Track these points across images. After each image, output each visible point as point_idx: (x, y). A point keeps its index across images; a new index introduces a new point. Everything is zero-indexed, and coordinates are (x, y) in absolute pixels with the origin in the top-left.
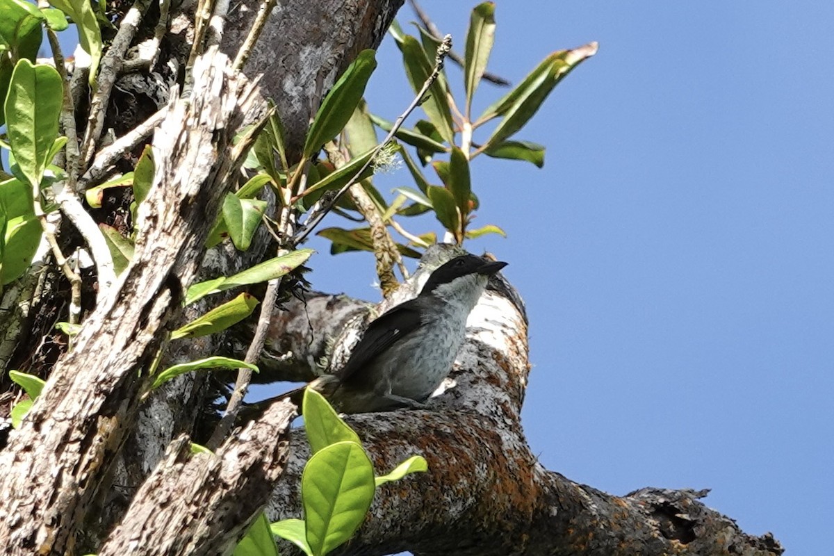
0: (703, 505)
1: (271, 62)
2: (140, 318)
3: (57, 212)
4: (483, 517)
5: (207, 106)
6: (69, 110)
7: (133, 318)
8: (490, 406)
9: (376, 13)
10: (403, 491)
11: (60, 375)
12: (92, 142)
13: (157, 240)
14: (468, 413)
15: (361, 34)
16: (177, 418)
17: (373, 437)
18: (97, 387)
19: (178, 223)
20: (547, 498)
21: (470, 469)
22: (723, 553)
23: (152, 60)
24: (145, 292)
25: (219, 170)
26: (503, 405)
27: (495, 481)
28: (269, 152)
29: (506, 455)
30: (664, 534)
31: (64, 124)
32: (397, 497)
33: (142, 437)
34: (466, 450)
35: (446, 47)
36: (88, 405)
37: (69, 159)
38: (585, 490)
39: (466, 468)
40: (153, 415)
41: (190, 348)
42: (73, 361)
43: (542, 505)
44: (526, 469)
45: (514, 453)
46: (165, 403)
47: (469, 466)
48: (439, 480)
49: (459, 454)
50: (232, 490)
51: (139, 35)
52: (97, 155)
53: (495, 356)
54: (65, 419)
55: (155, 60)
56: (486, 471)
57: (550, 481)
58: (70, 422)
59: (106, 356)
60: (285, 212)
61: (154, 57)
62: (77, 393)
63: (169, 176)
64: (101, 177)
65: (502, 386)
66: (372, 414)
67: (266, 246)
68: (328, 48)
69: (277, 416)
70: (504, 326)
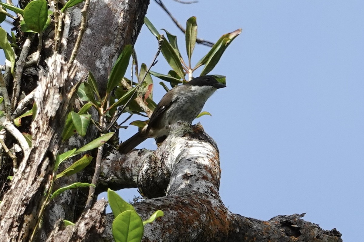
0: (303, 220)
1: (89, 55)
2: (37, 171)
3: (4, 130)
4: (207, 237)
5: (55, 78)
6: (4, 86)
7: (34, 172)
8: (205, 189)
9: (132, 29)
10: (170, 230)
11: (6, 200)
12: (16, 98)
13: (41, 137)
14: (195, 193)
15: (127, 38)
16: (66, 211)
17: (154, 209)
18: (22, 202)
19: (49, 129)
20: (234, 225)
21: (198, 217)
22: (314, 239)
23: (38, 60)
24: (38, 160)
25: (64, 104)
26: (211, 188)
27: (210, 221)
28: (92, 93)
29: (214, 209)
30: (287, 234)
31: (3, 92)
32: (168, 233)
33: (52, 221)
34: (196, 209)
35: (162, 39)
36: (19, 211)
37: (6, 107)
38: (250, 220)
39: (197, 217)
40: (55, 211)
41: (68, 180)
42: (11, 193)
43: (232, 228)
44: (223, 214)
45: (217, 208)
46: (60, 205)
47: (197, 216)
48: (185, 223)
49: (193, 211)
50: (83, 240)
51: (31, 50)
52: (19, 103)
53: (205, 168)
54: (10, 218)
55: (39, 60)
56: (206, 217)
57: (234, 218)
58: (13, 219)
59: (24, 189)
60: (102, 118)
61: (38, 59)
62: (14, 206)
63: (43, 109)
64: (21, 113)
65: (209, 180)
66: (154, 199)
67: (96, 133)
68: (113, 46)
69: (99, 206)
70: (208, 154)
